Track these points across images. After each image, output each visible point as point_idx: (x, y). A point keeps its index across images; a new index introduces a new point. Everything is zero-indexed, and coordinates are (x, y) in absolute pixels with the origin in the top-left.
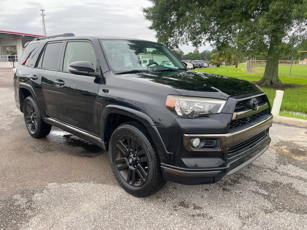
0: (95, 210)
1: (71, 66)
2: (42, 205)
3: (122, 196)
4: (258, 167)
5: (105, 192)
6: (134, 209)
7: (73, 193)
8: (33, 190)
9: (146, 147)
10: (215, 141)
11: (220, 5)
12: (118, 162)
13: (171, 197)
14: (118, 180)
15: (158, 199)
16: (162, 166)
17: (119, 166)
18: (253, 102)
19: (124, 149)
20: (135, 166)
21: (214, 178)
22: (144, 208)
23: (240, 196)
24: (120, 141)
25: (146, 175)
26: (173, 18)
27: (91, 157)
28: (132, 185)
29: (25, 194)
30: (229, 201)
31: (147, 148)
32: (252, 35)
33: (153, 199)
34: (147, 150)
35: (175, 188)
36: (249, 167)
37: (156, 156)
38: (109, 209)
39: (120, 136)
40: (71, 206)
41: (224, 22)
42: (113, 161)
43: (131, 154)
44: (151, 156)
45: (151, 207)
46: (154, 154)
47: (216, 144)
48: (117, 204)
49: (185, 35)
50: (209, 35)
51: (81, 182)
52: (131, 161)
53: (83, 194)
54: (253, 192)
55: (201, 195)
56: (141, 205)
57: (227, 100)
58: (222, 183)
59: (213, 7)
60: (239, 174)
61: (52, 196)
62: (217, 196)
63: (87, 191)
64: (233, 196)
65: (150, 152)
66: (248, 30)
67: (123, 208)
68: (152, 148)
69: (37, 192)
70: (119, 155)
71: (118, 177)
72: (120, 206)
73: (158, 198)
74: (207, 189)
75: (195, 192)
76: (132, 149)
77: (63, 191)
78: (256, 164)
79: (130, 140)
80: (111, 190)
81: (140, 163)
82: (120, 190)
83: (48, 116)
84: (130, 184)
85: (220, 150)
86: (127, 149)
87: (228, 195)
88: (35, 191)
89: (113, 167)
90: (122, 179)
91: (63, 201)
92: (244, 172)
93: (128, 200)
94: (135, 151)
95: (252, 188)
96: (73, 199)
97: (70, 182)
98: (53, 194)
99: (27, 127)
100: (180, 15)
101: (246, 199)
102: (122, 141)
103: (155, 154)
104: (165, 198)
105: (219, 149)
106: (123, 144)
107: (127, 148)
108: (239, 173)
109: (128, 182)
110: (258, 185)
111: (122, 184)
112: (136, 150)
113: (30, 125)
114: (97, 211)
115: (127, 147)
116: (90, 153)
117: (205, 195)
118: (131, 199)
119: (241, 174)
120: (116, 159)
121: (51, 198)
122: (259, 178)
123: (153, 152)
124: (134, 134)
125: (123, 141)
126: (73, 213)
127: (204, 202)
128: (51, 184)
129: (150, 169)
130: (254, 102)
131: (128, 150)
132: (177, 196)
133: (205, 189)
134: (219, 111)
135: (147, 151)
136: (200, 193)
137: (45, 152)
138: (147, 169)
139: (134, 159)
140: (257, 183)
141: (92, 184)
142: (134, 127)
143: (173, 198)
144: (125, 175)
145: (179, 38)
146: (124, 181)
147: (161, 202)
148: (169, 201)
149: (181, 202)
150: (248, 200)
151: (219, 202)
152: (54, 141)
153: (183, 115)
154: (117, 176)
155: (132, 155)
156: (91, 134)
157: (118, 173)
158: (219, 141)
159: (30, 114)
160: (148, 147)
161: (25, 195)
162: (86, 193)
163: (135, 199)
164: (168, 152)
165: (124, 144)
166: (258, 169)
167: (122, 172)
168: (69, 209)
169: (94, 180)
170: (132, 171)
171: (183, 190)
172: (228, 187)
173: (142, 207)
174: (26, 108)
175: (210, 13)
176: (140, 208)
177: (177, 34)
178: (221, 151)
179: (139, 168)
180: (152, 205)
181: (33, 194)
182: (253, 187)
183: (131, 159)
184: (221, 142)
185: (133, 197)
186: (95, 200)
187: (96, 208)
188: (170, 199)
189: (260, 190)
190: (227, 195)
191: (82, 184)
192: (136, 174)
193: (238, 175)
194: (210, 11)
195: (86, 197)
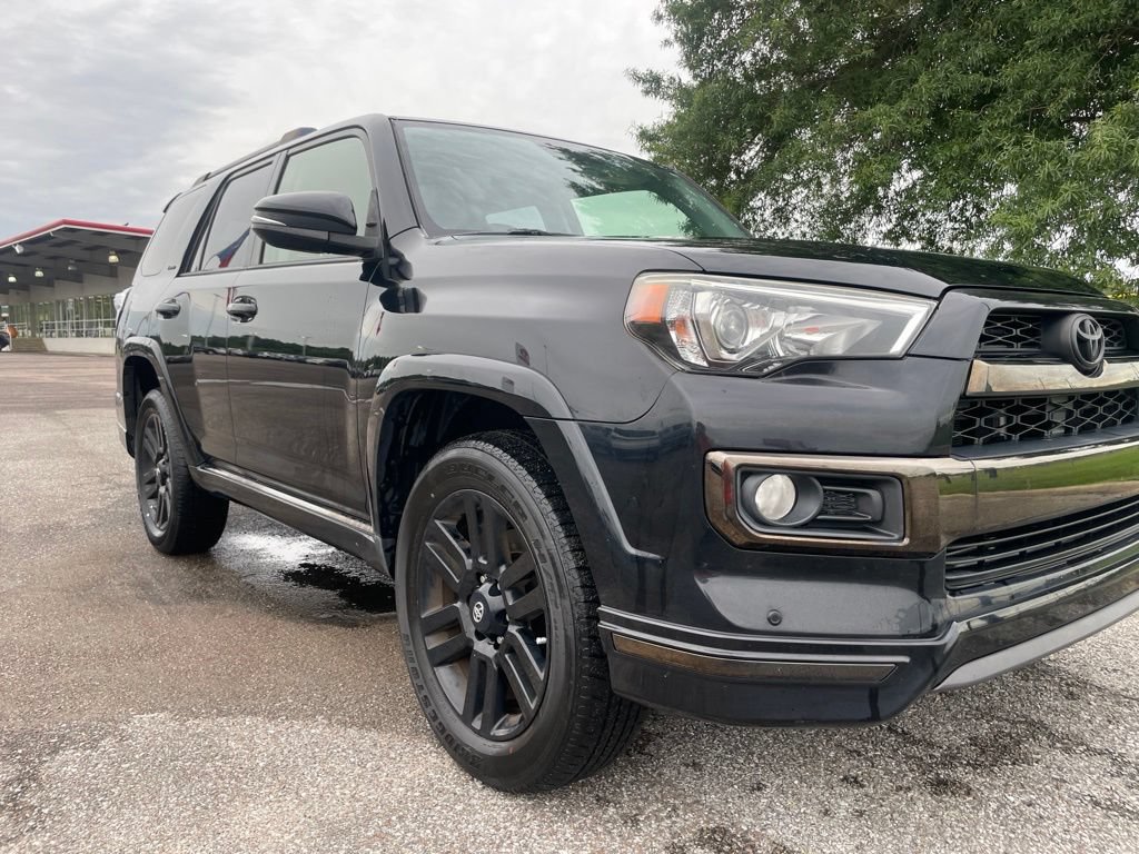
0: (287, 837)
1: (263, 210)
2: (67, 799)
3: (432, 785)
4: (1116, 695)
5: (362, 764)
6: (473, 843)
7: (223, 757)
8: (62, 738)
9: (539, 537)
10: (875, 494)
11: (934, 93)
12: (431, 628)
13: (666, 805)
14: (429, 710)
15: (601, 807)
16: (604, 625)
17: (433, 642)
18: (1076, 327)
19: (454, 563)
20: (500, 640)
21: (874, 695)
22: (526, 846)
23: (1028, 820)
24: (438, 522)
25: (542, 675)
26: (752, 156)
27: (354, 625)
28: (484, 733)
29: (21, 748)
30: (968, 840)
31: (541, 540)
32: (1066, 191)
33: (579, 808)
34: (544, 552)
35: (695, 765)
36: (1071, 694)
37: (580, 576)
38: (357, 836)
39: (438, 500)
40: (189, 813)
41: (951, 157)
42: (410, 622)
43: (481, 584)
44: (557, 576)
45: (558, 840)
46: (573, 565)
47: (879, 508)
48: (400, 818)
49: (797, 221)
50: (894, 220)
51: (272, 716)
52: (479, 612)
53: (261, 764)
54: (1097, 804)
55: (821, 803)
56: (513, 829)
57: (939, 299)
58: (931, 756)
59: (904, 105)
60: (1021, 722)
61: (128, 765)
62: (902, 813)
63: (286, 751)
64: (989, 818)
65: (552, 558)
66: (1049, 173)
67: (420, 839)
68: (566, 537)
69: (73, 742)
70: (436, 593)
71: (426, 697)
72: (413, 826)
73: (602, 801)
74: (855, 778)
75: (790, 785)
76: (485, 559)
77: (179, 748)
78: (1107, 685)
79: (479, 515)
80: (393, 755)
81: (517, 622)
82: (433, 759)
83: (209, 461)
84: (474, 730)
85: (906, 541)
86: (468, 558)
87: (961, 811)
88: (70, 738)
89: (411, 648)
90: (442, 701)
91: (164, 788)
92: (1046, 714)
93: (457, 801)
94: (499, 565)
95: (1087, 786)
96: (210, 784)
97: (229, 713)
98: (137, 756)
99: (143, 510)
100: (776, 143)
101: (1055, 833)
102: (445, 522)
103: (579, 569)
104: (638, 808)
105: (896, 536)
106: (451, 539)
107: (469, 556)
108: (1024, 716)
109: (466, 719)
110: (1119, 774)
111: (443, 730)
112: (503, 562)
113: (152, 504)
114: (297, 841)
115: (468, 552)
116: (356, 611)
117: (843, 803)
118: (474, 802)
119: (1032, 723)
120: (425, 610)
121: (117, 773)
122: (1124, 741)
123: (570, 556)
124: (491, 478)
125: (453, 523)
126: (184, 841)
127: (835, 837)
128: (146, 717)
129: (554, 645)
130: (1084, 331)
131: (469, 562)
132: (698, 802)
133: (845, 779)
134: (897, 348)
135: (542, 556)
136: (819, 792)
137: (178, 602)
138: (543, 646)
139: (496, 603)
140: (1113, 764)
141: (318, 729)
142: (491, 447)
143: (675, 809)
144: (457, 685)
145: (773, 230)
146: (452, 712)
147: (615, 822)
148: (656, 821)
149: (714, 831)
150: (1071, 841)
151: (913, 840)
152: (233, 565)
153: (708, 362)
154: (425, 692)
155: (485, 588)
156: (344, 513)
157: (430, 675)
158: (895, 493)
159: (155, 458)
160: (546, 532)
161: (20, 751)
162: (279, 763)
163: (493, 801)
164: (632, 551)
165: (455, 537)
166: (1118, 703)
167: (444, 673)
168: (174, 822)
169: (336, 714)
170: (483, 662)
171: (730, 776)
172: (962, 774)
173: (514, 838)
174: (143, 436)
175: (892, 123)
176: (502, 841)
177: (767, 214)
178: (911, 549)
179: (512, 649)
180: (568, 835)
181: (55, 750)
182: (1094, 783)
183: (478, 606)
184: (907, 502)
185: (485, 793)
186: (304, 794)
187: (295, 829)
188: (659, 810)
189: (1134, 794)
190: (955, 810)
191: (276, 726)
192: (503, 678)
193: (1014, 723)
194: (890, 117)
195: (268, 780)
